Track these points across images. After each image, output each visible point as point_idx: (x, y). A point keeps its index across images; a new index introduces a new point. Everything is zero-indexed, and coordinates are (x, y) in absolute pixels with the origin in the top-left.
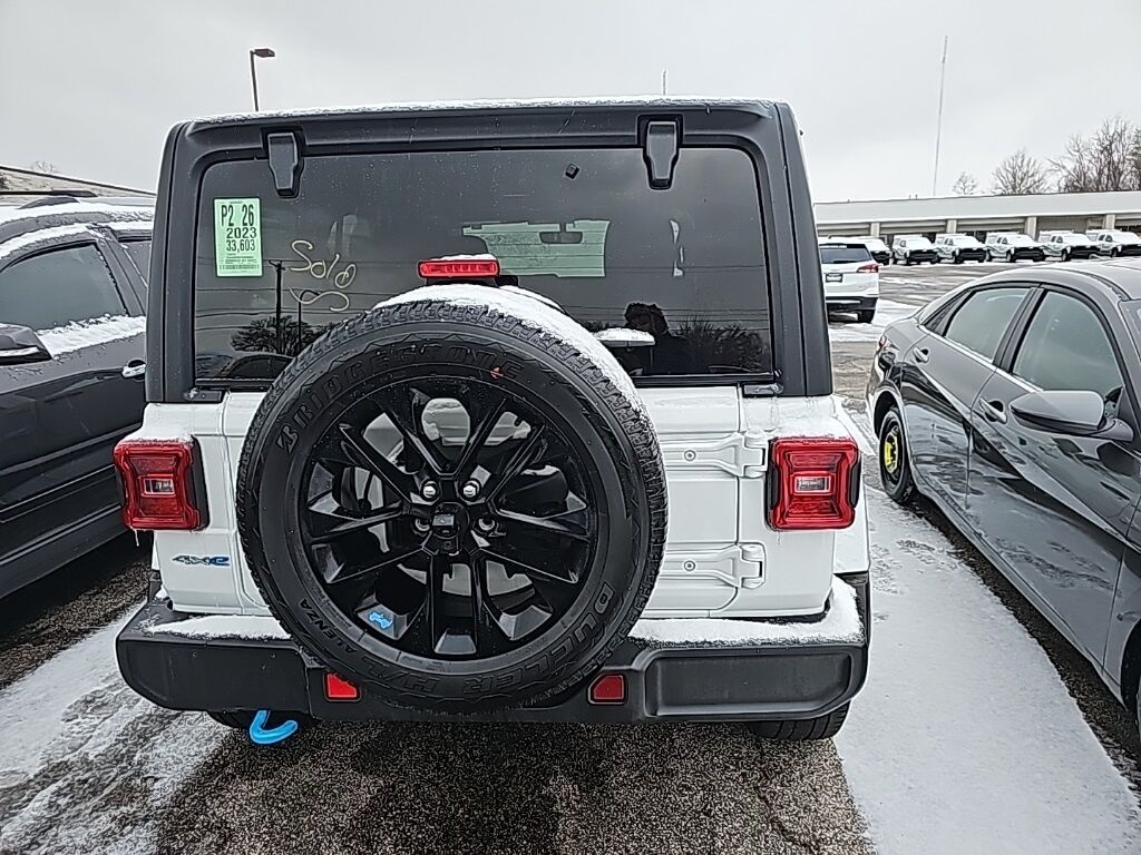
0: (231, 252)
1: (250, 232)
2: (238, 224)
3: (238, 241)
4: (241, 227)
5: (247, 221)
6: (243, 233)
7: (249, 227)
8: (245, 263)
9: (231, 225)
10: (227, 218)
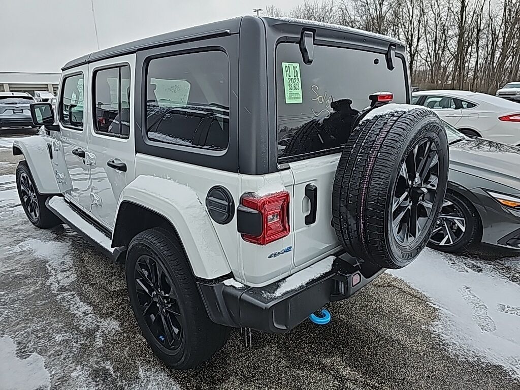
0: (291, 90)
1: (297, 81)
2: (292, 77)
3: (293, 85)
4: (294, 78)
5: (295, 75)
6: (294, 81)
7: (296, 78)
8: (296, 96)
9: (290, 76)
10: (288, 73)
